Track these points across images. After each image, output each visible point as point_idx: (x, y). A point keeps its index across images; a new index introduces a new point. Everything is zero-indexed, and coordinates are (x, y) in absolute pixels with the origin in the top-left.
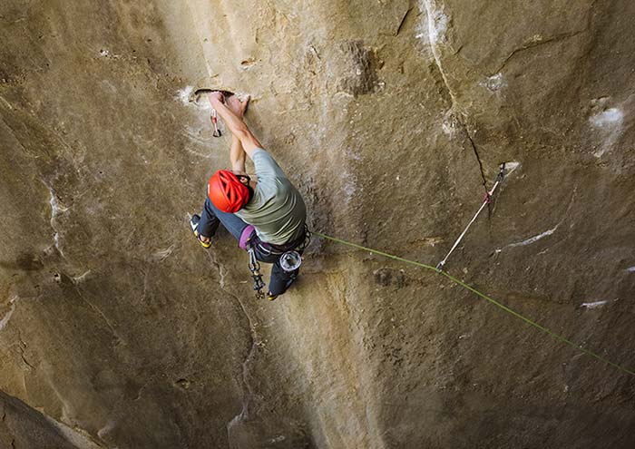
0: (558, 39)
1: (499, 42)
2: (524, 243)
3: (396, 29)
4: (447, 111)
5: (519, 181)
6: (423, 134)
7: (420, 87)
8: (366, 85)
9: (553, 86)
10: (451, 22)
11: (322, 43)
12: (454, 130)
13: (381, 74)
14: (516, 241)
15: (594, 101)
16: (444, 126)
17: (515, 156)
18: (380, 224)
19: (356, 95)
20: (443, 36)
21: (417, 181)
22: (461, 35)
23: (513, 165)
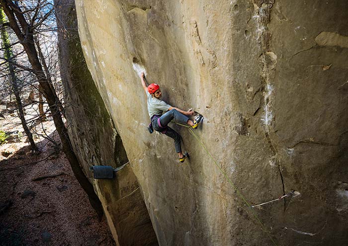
0: (322, 144)
1: (294, 135)
2: (298, 232)
3: (253, 114)
4: (272, 156)
5: (299, 202)
6: (262, 160)
7: (263, 141)
8: (243, 131)
9: (317, 165)
10: (274, 118)
11: (231, 110)
12: (274, 165)
13: (249, 129)
14: (295, 228)
15: (340, 182)
16: (270, 162)
17: (299, 190)
18: (242, 189)
19: (239, 134)
20: (270, 123)
21: (257, 179)
22: (278, 125)
23: (298, 193)
